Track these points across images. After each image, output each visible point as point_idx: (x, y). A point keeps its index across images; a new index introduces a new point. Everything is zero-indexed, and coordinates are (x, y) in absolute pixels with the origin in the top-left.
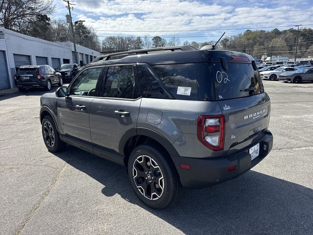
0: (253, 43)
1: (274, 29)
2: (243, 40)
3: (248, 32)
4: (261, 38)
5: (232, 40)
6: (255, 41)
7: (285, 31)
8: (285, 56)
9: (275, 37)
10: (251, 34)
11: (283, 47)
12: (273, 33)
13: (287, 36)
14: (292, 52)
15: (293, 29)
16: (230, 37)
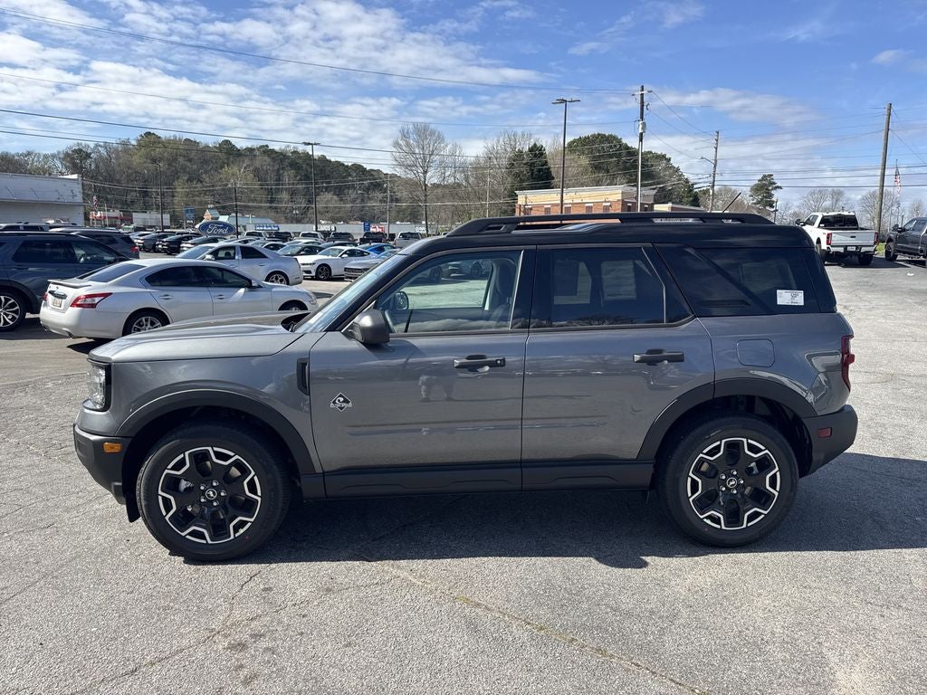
0: (168, 173)
1: (221, 140)
2: (136, 160)
3: (150, 139)
4: (190, 160)
5: (101, 157)
6: (175, 167)
7: (251, 150)
8: (264, 217)
9: (226, 161)
10: (161, 145)
11: (252, 192)
12: (221, 151)
13: (257, 163)
14: (276, 208)
15: (267, 146)
16: (92, 145)
